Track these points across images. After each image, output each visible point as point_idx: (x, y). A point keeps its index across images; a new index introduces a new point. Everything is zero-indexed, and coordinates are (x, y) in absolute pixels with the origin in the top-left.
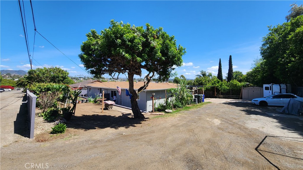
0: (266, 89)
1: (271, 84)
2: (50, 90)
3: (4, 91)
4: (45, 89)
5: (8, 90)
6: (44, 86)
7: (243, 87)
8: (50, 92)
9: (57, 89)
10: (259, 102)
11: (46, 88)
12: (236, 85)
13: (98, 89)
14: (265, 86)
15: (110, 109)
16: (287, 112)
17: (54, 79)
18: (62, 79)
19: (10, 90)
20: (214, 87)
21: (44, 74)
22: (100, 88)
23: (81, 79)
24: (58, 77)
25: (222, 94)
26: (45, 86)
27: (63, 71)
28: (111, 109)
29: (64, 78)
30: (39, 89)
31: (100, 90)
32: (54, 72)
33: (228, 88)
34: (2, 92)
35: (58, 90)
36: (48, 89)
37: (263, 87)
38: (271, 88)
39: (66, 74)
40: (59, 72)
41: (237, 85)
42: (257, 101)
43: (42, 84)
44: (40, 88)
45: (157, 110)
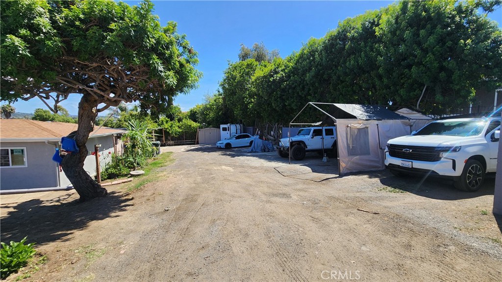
0: (223, 130)
1: (229, 124)
7: (199, 128)
10: (224, 144)
12: (190, 126)
14: (222, 126)
16: (254, 151)
20: (162, 130)
25: (173, 139)
33: (181, 130)
37: (220, 128)
38: (229, 129)
41: (192, 126)
42: (223, 143)
45: (106, 178)
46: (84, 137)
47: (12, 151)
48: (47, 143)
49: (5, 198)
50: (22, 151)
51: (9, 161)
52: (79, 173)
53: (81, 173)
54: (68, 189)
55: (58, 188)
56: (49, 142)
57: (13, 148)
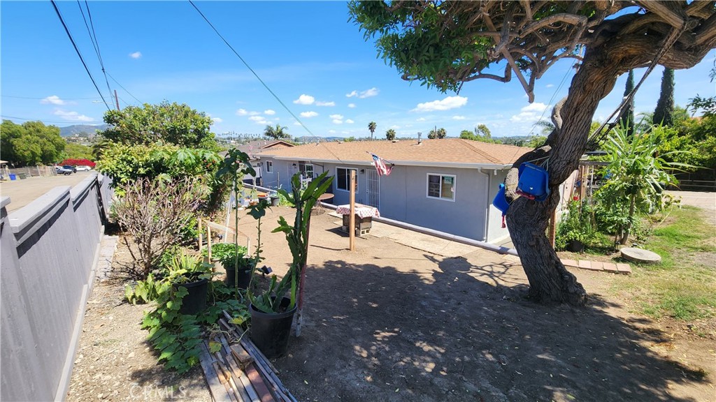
2: (165, 170)
3: (75, 171)
4: (147, 164)
5: (83, 169)
6: (142, 156)
8: (162, 177)
9: (186, 168)
11: (152, 162)
13: (294, 165)
15: (363, 233)
17: (173, 136)
18: (196, 137)
19: (88, 168)
21: (144, 122)
22: (300, 162)
23: (232, 142)
24: (185, 131)
26: (147, 157)
27: (194, 113)
28: (367, 232)
29: (201, 134)
30: (128, 167)
31: (300, 166)
32: (171, 117)
34: (70, 173)
35: (191, 169)
36: (160, 167)
39: (205, 124)
40: (186, 116)
43: (138, 148)
44: (129, 162)
45: (563, 246)
46: (568, 164)
47: (443, 178)
48: (479, 171)
49: (432, 241)
50: (452, 179)
51: (439, 191)
52: (538, 242)
53: (541, 242)
54: (503, 251)
55: (483, 243)
56: (482, 170)
57: (444, 175)
